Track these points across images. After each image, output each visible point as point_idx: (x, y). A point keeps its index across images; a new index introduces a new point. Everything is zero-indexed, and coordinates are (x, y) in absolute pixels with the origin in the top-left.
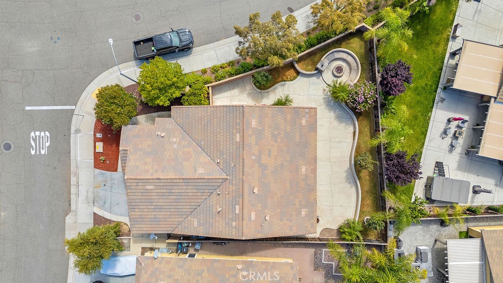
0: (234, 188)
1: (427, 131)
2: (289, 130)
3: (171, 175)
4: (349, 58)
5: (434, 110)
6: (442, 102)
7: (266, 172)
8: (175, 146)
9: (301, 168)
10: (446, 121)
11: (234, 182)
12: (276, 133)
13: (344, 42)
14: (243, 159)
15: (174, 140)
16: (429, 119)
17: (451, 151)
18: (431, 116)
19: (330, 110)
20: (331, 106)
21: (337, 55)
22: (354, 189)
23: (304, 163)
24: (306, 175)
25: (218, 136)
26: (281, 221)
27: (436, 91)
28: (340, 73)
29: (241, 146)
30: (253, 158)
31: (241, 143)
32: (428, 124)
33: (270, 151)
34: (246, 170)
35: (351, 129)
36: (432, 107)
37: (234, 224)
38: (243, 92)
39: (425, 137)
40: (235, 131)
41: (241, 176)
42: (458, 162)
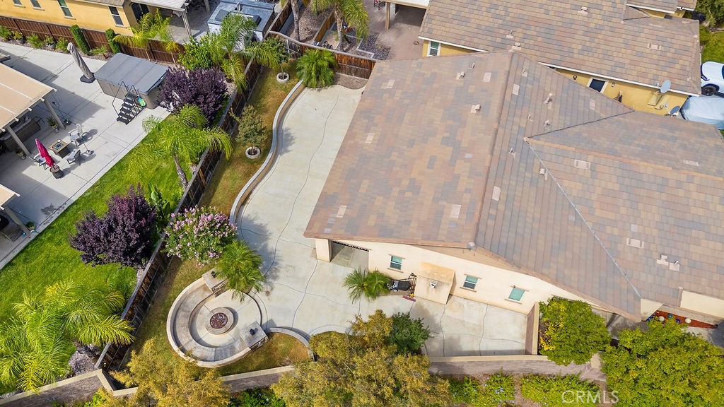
0: (517, 120)
1: (112, 169)
2: (378, 198)
5: (74, 199)
6: (52, 206)
7: (447, 135)
9: (374, 140)
10: (67, 177)
11: (516, 128)
12: (409, 194)
14: (492, 154)
15: (635, 243)
16: (93, 187)
17: (92, 133)
18: (88, 191)
19: (271, 253)
20: (268, 260)
22: (285, 125)
23: (365, 148)
24: (367, 130)
25: (537, 215)
26: (436, 73)
27: (49, 227)
28: (221, 315)
29: (492, 176)
30: (468, 156)
31: (491, 181)
32: (101, 179)
33: (430, 166)
34: (490, 138)
35: (247, 211)
36: (75, 203)
37: (525, 75)
38: (451, 338)
39: (121, 160)
40: (501, 207)
41: (501, 131)
42: (92, 117)
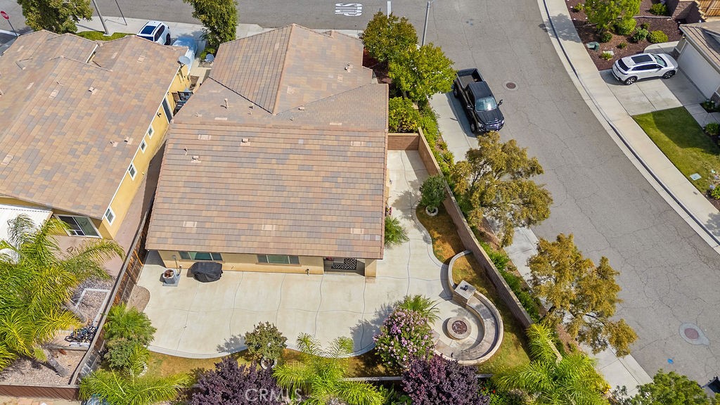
3: (289, 62)
4: (486, 345)
8: (331, 76)
9: (272, 224)
13: (518, 337)
15: (340, 78)
21: (488, 323)
28: (454, 329)
